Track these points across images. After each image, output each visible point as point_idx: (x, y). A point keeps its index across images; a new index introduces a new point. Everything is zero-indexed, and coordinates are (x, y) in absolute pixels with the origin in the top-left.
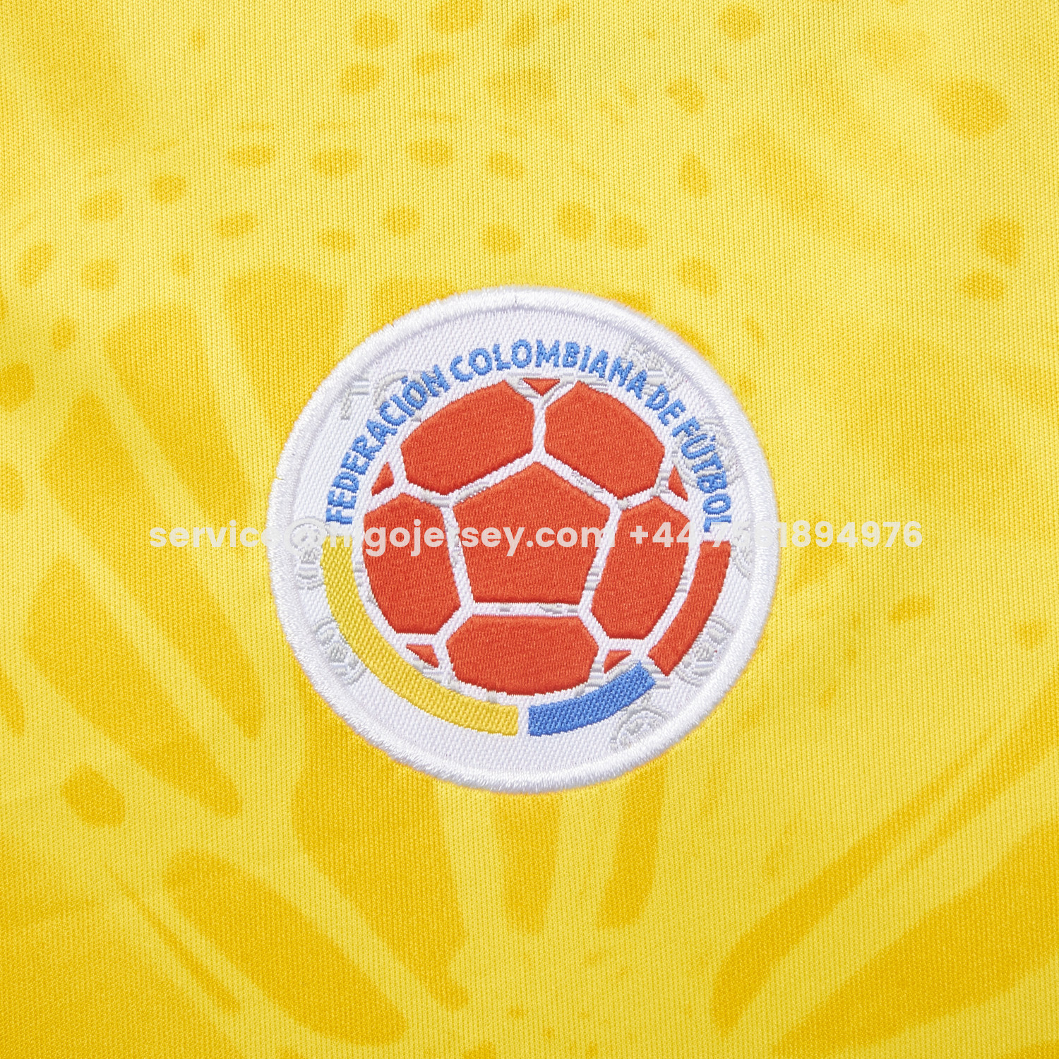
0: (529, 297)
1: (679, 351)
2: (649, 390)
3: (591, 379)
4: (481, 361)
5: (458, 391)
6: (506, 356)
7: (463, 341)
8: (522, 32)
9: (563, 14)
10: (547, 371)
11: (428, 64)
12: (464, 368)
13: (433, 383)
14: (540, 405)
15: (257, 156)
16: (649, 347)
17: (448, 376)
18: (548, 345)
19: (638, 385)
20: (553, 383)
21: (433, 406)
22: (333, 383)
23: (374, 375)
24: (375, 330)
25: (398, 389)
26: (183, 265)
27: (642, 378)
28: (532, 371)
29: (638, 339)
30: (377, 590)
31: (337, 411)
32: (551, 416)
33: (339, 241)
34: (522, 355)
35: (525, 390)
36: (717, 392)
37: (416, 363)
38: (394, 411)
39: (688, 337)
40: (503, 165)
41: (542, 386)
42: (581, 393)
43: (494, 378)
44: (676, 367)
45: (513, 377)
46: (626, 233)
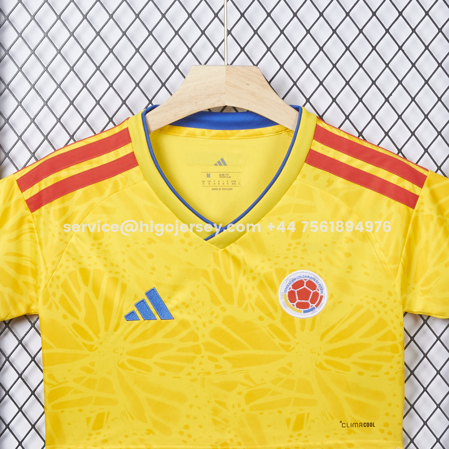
0: (305, 271)
1: (319, 277)
2: (316, 281)
3: (310, 279)
4: (300, 277)
5: (297, 280)
6: (302, 277)
7: (298, 275)
8: (304, 245)
9: (308, 243)
10: (306, 278)
11: (295, 248)
12: (298, 278)
13: (295, 279)
14: (305, 282)
15: (278, 257)
16: (316, 276)
17: (296, 279)
18: (306, 276)
19: (315, 280)
20: (306, 280)
21: (295, 281)
22: (286, 278)
23: (289, 278)
24: (289, 274)
25: (292, 280)
26: (271, 267)
27: (315, 279)
28: (304, 278)
29: (315, 276)
30: (289, 299)
31: (286, 282)
32: (306, 283)
33: (286, 265)
34: (303, 277)
35: (304, 280)
36: (323, 281)
37: (293, 277)
38: (291, 282)
39: (320, 276)
40: (302, 258)
41: (305, 280)
42: (309, 281)
43: (301, 279)
44: (318, 279)
45: (303, 279)
46: (314, 265)
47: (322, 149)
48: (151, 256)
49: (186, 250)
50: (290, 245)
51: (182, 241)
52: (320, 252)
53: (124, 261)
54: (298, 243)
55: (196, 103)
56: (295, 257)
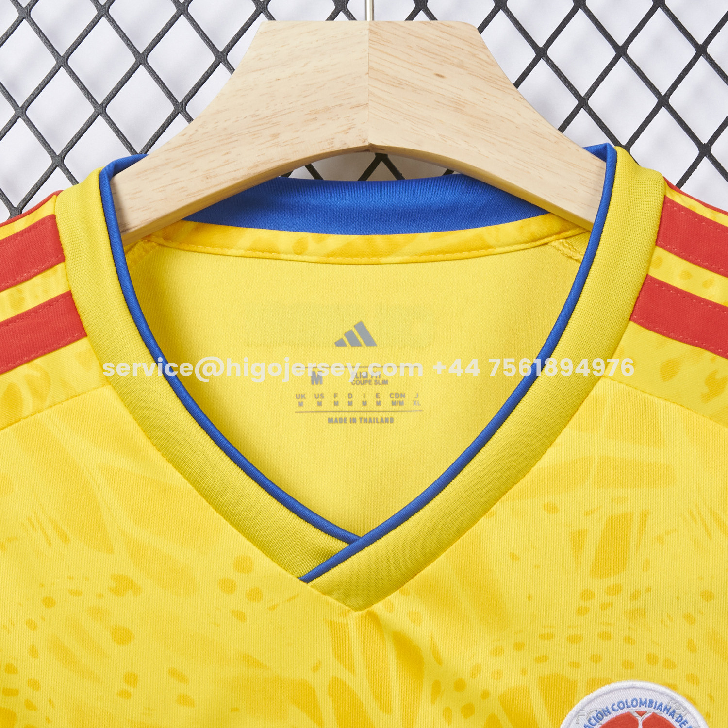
0: (638, 684)
1: (686, 704)
2: (676, 716)
3: (657, 711)
4: (621, 705)
5: (614, 715)
6: (629, 703)
7: (615, 698)
8: (635, 596)
9: (649, 590)
10: (643, 709)
11: (604, 606)
12: (616, 707)
13: (606, 712)
14: (640, 720)
15: (548, 637)
16: (676, 702)
17: (611, 710)
18: (643, 700)
19: (672, 714)
20: (645, 713)
21: (606, 719)
22: (573, 712)
23: (587, 709)
24: (587, 695)
25: (594, 714)
26: (524, 672)
27: (674, 712)
28: (638, 708)
29: (672, 699)
31: (574, 721)
32: (644, 723)
33: (575, 665)
34: (635, 703)
35: (636, 715)
36: (699, 718)
37: (600, 705)
38: (593, 721)
39: (690, 699)
40: (629, 640)
41: (641, 714)
42: (654, 716)
43: (626, 710)
44: (686, 709)
45: (632, 710)
46: (669, 664)
47: (687, 275)
48: (123, 636)
49: (240, 616)
50: (587, 595)
51: (228, 586)
52: (690, 619)
53: (34, 652)
54: (615, 590)
55: (275, 136)
56: (606, 636)
